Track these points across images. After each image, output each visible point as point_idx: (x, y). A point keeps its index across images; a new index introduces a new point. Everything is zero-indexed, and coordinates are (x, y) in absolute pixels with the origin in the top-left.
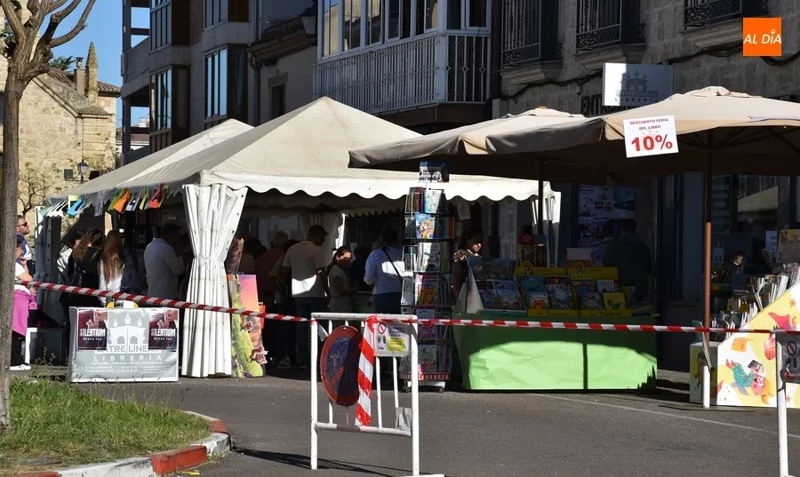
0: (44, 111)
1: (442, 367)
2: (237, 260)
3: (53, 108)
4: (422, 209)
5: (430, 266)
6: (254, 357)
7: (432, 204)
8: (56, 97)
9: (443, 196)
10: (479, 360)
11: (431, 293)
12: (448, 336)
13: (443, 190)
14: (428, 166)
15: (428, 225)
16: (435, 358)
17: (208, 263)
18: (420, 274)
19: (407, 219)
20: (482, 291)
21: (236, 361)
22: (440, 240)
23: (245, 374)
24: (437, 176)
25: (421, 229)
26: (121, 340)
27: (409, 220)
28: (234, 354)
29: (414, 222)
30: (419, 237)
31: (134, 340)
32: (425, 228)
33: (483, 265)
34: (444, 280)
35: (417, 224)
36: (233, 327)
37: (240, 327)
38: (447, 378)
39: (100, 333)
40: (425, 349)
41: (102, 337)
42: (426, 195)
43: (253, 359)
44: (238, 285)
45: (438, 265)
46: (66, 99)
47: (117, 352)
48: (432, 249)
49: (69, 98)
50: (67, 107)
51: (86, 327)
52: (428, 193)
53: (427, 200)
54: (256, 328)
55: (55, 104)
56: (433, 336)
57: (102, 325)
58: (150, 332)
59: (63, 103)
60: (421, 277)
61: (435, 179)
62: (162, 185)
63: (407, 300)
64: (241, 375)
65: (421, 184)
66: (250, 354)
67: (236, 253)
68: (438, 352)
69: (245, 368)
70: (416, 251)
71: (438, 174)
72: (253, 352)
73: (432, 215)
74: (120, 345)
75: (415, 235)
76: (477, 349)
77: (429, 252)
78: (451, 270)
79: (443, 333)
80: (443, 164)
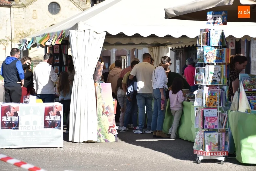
0: (71, 9)
1: (222, 147)
2: (100, 74)
3: (74, 8)
4: (208, 44)
5: (214, 81)
6: (110, 130)
7: (215, 40)
8: (75, 4)
9: (223, 34)
10: (247, 144)
11: (214, 99)
12: (226, 127)
13: (222, 30)
14: (213, 14)
15: (212, 54)
16: (217, 141)
17: (83, 76)
18: (207, 86)
19: (198, 50)
20: (249, 97)
21: (100, 133)
22: (220, 64)
23: (106, 141)
24: (219, 21)
25: (208, 56)
26: (27, 123)
27: (200, 51)
28: (98, 129)
29: (203, 52)
30: (206, 62)
31: (35, 123)
32: (211, 55)
33: (250, 80)
34: (223, 90)
35: (205, 54)
36: (98, 113)
37: (102, 114)
38: (226, 154)
39: (15, 119)
40: (210, 135)
41: (16, 122)
42: (211, 34)
43: (109, 132)
44: (101, 89)
45: (219, 80)
46: (79, 5)
47: (25, 130)
48: (215, 69)
49: (80, 4)
50: (79, 7)
51: (6, 115)
52: (212, 33)
53: (211, 37)
54: (111, 114)
55: (75, 7)
56: (216, 127)
57: (16, 114)
58: (45, 118)
59: (78, 6)
60: (208, 88)
61: (217, 23)
62: (62, 31)
63: (198, 103)
64: (103, 141)
65: (208, 27)
66: (108, 129)
67: (99, 70)
68: (219, 136)
69: (105, 137)
70: (204, 71)
71: (220, 20)
72: (110, 127)
73: (215, 47)
74: (27, 126)
75: (203, 60)
76: (246, 136)
77: (213, 72)
78: (228, 83)
79: (222, 124)
80: (223, 13)
